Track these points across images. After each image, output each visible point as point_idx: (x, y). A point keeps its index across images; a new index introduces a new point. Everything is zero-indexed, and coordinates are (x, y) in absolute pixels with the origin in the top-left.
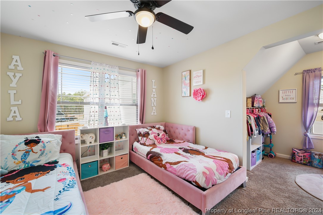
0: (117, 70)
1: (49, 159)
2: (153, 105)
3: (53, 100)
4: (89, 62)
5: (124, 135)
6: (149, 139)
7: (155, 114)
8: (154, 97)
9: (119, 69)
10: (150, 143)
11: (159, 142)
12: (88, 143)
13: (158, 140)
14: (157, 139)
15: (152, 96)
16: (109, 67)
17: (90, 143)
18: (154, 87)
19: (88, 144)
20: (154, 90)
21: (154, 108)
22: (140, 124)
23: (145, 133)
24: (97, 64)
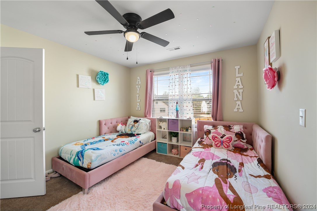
0: (189, 68)
1: (138, 132)
2: (236, 99)
3: (150, 99)
4: (168, 69)
5: (190, 128)
6: (209, 138)
7: (241, 110)
8: (238, 89)
9: (191, 67)
10: (209, 143)
11: (217, 145)
12: (163, 128)
13: (216, 142)
14: (215, 140)
15: (236, 87)
16: (182, 68)
17: (164, 129)
18: (237, 75)
19: (162, 130)
20: (238, 79)
21: (239, 103)
22: (212, 121)
23: (207, 130)
24: (173, 68)
